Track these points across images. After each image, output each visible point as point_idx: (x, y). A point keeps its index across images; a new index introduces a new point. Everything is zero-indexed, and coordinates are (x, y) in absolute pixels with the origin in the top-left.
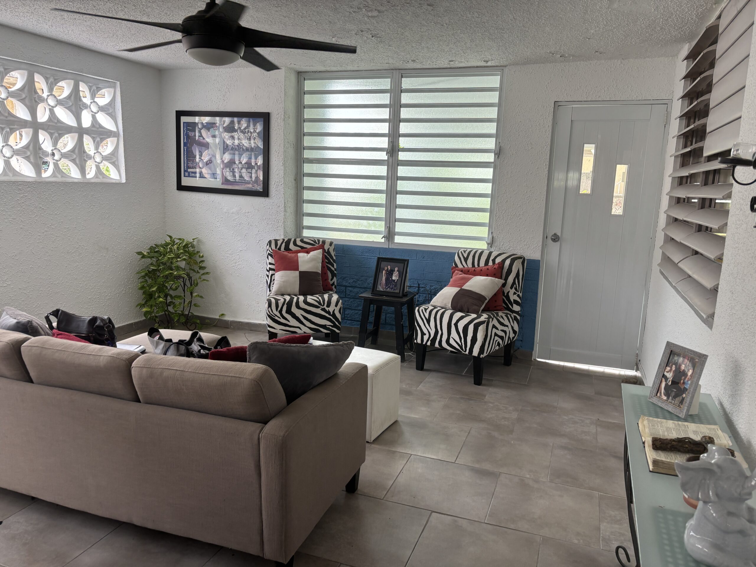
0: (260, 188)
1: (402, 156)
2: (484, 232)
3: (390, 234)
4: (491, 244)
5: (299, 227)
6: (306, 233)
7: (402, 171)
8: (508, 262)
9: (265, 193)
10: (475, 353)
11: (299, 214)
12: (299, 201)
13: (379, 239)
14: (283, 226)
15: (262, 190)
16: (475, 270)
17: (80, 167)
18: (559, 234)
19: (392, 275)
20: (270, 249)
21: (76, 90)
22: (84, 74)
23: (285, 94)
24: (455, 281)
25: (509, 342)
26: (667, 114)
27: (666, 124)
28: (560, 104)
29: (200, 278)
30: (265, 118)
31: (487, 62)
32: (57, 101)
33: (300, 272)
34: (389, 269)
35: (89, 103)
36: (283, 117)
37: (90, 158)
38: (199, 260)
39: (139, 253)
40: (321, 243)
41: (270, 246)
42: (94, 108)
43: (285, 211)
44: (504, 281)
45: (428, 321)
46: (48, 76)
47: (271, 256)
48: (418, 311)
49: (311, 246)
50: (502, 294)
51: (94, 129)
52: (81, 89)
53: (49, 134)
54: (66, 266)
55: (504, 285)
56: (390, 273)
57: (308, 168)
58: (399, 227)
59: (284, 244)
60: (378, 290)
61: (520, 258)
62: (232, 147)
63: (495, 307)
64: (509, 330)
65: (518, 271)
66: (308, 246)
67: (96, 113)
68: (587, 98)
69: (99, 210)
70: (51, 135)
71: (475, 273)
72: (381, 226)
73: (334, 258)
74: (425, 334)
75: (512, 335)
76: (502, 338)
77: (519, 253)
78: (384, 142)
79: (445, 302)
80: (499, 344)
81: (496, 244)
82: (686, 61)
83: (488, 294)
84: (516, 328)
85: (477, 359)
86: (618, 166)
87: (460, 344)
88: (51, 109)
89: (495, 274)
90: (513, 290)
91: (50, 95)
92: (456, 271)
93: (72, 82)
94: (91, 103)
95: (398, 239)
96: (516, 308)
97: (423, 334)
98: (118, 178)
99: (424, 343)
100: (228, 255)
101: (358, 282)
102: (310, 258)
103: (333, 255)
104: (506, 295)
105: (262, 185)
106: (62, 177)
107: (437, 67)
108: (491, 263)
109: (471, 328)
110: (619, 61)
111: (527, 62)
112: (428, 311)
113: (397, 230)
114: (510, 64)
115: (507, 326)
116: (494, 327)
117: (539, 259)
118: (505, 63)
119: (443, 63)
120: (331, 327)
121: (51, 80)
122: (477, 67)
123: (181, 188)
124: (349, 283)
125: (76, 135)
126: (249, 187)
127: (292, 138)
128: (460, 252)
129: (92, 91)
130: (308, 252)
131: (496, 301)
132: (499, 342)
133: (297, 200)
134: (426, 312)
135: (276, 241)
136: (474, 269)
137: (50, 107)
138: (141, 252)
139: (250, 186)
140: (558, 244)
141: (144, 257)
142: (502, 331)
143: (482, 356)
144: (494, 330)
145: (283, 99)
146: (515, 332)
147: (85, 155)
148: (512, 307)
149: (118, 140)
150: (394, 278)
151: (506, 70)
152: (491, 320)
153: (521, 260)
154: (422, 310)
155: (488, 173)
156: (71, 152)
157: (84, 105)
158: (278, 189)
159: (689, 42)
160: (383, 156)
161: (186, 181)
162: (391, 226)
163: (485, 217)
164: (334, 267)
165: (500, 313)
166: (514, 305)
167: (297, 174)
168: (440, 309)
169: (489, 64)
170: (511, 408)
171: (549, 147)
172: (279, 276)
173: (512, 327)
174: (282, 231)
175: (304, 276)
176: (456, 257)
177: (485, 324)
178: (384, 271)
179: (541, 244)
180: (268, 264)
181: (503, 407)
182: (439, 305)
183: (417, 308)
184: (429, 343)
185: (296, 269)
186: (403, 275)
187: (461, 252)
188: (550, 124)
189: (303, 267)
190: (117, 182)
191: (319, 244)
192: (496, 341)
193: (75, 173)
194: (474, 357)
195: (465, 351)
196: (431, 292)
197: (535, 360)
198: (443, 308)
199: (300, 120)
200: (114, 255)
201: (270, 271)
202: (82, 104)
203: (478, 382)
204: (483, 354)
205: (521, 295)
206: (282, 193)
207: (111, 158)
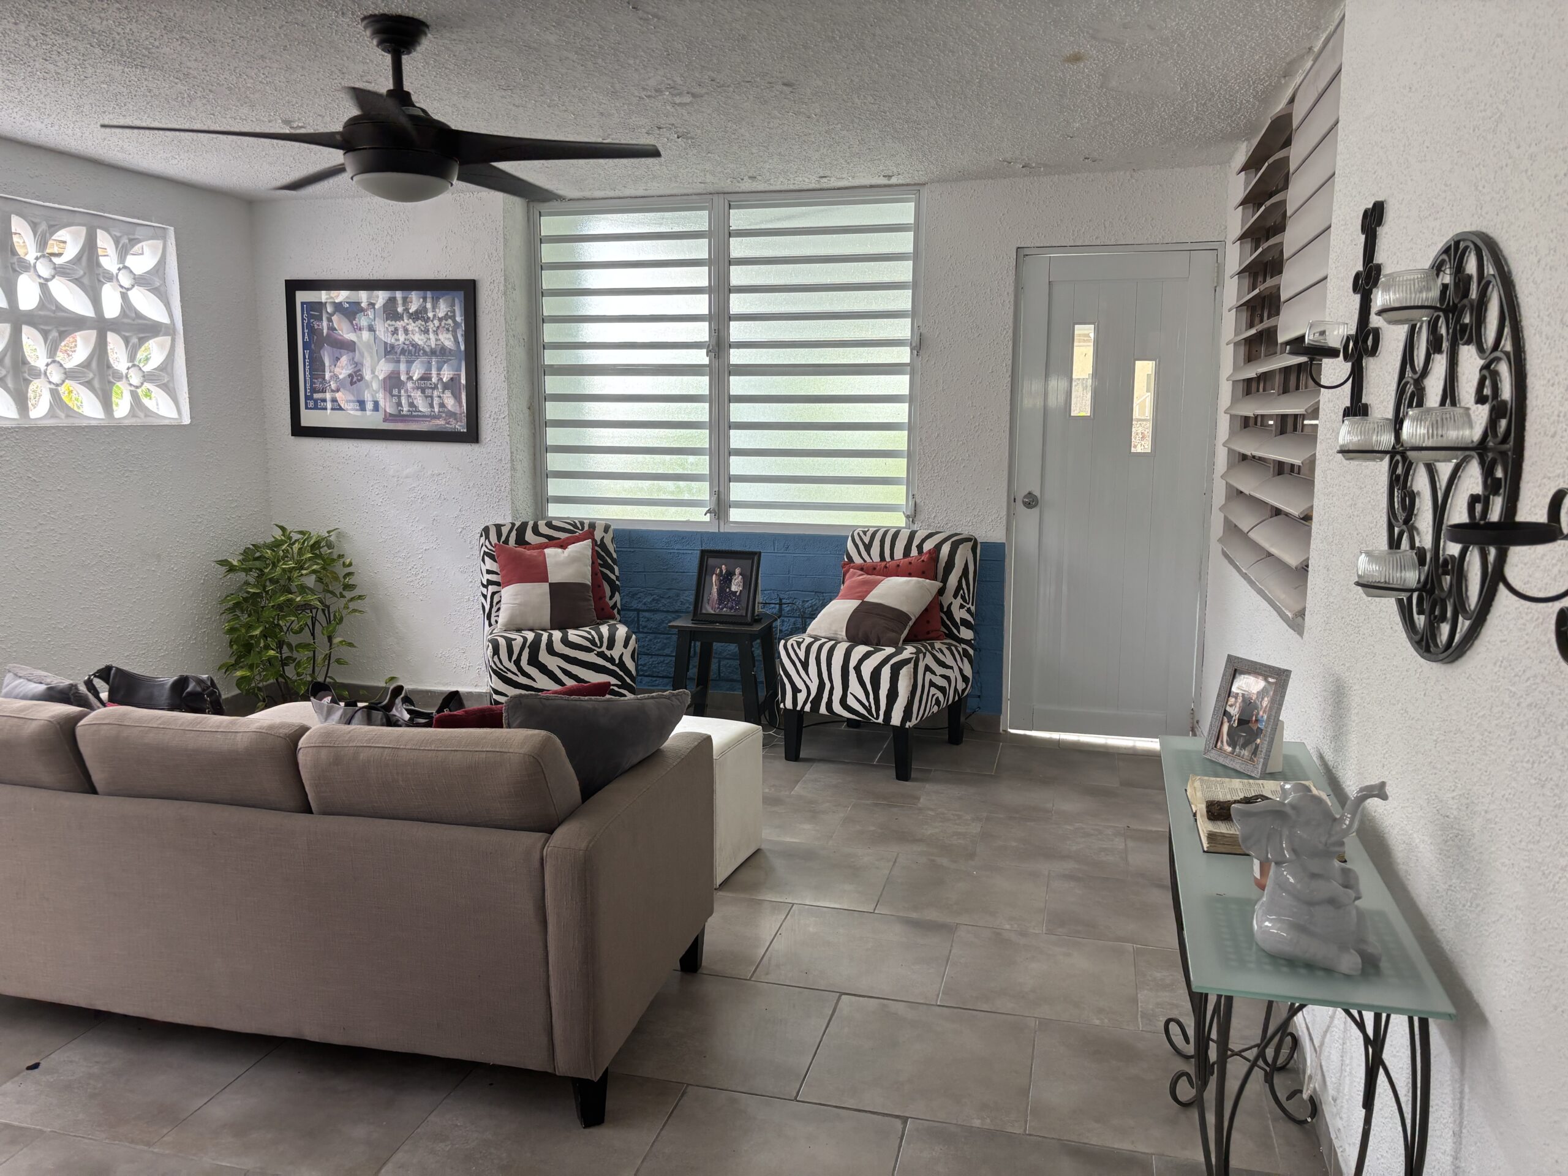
0: (461, 426)
1: (737, 357)
2: (898, 495)
3: (720, 506)
4: (912, 517)
5: (541, 499)
6: (555, 511)
7: (738, 385)
8: (946, 549)
9: (471, 435)
10: (896, 719)
11: (539, 474)
12: (538, 449)
13: (699, 516)
14: (509, 498)
15: (465, 430)
16: (886, 567)
17: (101, 397)
18: (1037, 493)
19: (731, 581)
20: (487, 543)
21: (90, 247)
22: (106, 215)
23: (505, 245)
24: (851, 588)
25: (957, 698)
26: (1218, 267)
27: (1218, 286)
28: (1027, 252)
29: (346, 607)
30: (467, 290)
31: (890, 177)
32: (55, 268)
33: (551, 585)
34: (724, 571)
35: (114, 271)
36: (502, 288)
37: (119, 378)
38: (342, 572)
39: (223, 563)
40: (586, 528)
41: (487, 537)
42: (125, 280)
43: (513, 469)
44: (941, 585)
45: (805, 665)
46: (36, 220)
47: (492, 557)
48: (785, 647)
49: (568, 535)
50: (938, 607)
51: (126, 321)
52: (100, 243)
53: (41, 333)
54: (81, 593)
55: (941, 592)
56: (727, 579)
57: (553, 384)
58: (738, 492)
59: (514, 534)
60: (704, 611)
61: (968, 540)
62: (403, 348)
63: (928, 633)
64: (954, 674)
65: (966, 565)
66: (563, 536)
67: (128, 289)
68: (1074, 241)
69: (140, 479)
70: (45, 334)
71: (887, 572)
72: (702, 491)
73: (615, 555)
74: (800, 691)
75: (961, 686)
76: (942, 689)
77: (966, 532)
78: (701, 332)
79: (834, 628)
80: (938, 702)
81: (922, 517)
82: (1243, 173)
83: (913, 610)
84: (968, 671)
85: (900, 730)
86: (1137, 362)
87: (867, 704)
88: (42, 284)
89: (923, 573)
90: (959, 600)
91: (41, 256)
92: (851, 570)
93: (83, 231)
94: (119, 269)
95: (736, 515)
96: (966, 634)
97: (796, 691)
98: (174, 414)
99: (799, 708)
100: (400, 560)
101: (663, 601)
102: (569, 555)
103: (612, 551)
104: (945, 610)
105: (464, 420)
106: (68, 416)
107: (797, 187)
108: (914, 552)
109: (886, 672)
110: (1128, 173)
111: (963, 176)
112: (803, 646)
113: (733, 497)
114: (932, 181)
115: (951, 668)
116: (928, 668)
117: (1003, 540)
118: (923, 179)
119: (809, 181)
120: (616, 689)
121: (43, 227)
122: (871, 186)
123: (299, 430)
124: (645, 604)
125: (93, 334)
126: (439, 424)
127: (520, 327)
128: (856, 534)
129: (120, 246)
130: (563, 545)
131: (928, 622)
132: (937, 698)
133: (534, 447)
134: (799, 648)
135: (498, 527)
136: (883, 564)
137: (42, 281)
138: (226, 561)
139: (441, 422)
140: (1036, 511)
141: (232, 569)
142: (943, 676)
143: (908, 725)
144: (929, 675)
145: (501, 254)
146: (965, 679)
147: (110, 372)
148: (959, 632)
149: (173, 341)
150: (734, 588)
151: (925, 192)
152: (921, 656)
153: (971, 544)
154: (792, 645)
155: (900, 384)
156: (83, 367)
157: (107, 275)
158: (497, 426)
159: (1248, 140)
160: (700, 357)
161: (309, 418)
162: (722, 489)
163: (898, 468)
164: (614, 574)
165: (938, 645)
166: (962, 628)
167: (532, 397)
168: (825, 643)
169: (894, 181)
170: (968, 817)
171: (1011, 331)
172: (508, 594)
173: (961, 670)
174: (508, 506)
175: (559, 592)
176: (850, 544)
177: (912, 665)
178: (714, 576)
179: (1005, 513)
180: (484, 572)
181: (953, 815)
182: (823, 635)
183: (783, 642)
184: (807, 708)
185: (544, 578)
186: (750, 583)
187: (858, 534)
188: (1011, 289)
189: (555, 577)
190: (174, 423)
191: (583, 529)
192: (933, 695)
193: (89, 407)
194: (894, 727)
195: (877, 718)
196: (804, 613)
197: (1005, 731)
198: (830, 640)
199: (535, 293)
200: (173, 568)
201: (490, 587)
202: (104, 273)
203: (903, 774)
204: (910, 721)
205: (973, 609)
206: (506, 433)
207: (161, 377)
